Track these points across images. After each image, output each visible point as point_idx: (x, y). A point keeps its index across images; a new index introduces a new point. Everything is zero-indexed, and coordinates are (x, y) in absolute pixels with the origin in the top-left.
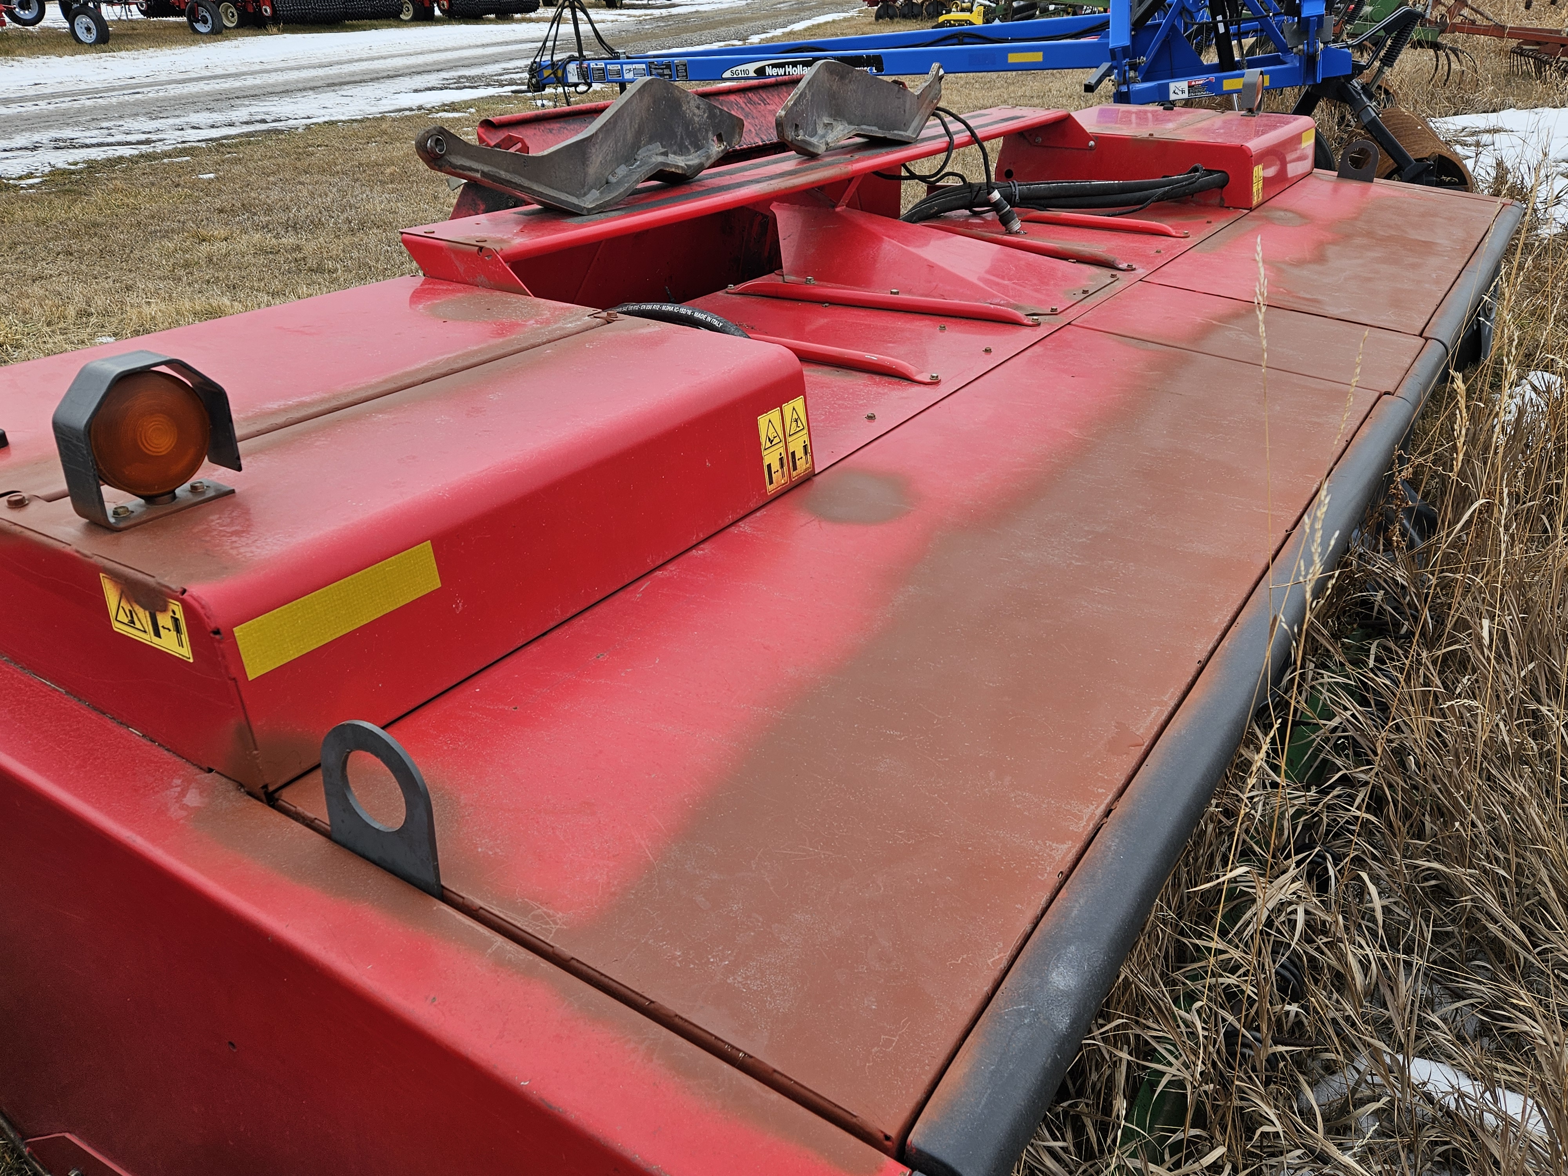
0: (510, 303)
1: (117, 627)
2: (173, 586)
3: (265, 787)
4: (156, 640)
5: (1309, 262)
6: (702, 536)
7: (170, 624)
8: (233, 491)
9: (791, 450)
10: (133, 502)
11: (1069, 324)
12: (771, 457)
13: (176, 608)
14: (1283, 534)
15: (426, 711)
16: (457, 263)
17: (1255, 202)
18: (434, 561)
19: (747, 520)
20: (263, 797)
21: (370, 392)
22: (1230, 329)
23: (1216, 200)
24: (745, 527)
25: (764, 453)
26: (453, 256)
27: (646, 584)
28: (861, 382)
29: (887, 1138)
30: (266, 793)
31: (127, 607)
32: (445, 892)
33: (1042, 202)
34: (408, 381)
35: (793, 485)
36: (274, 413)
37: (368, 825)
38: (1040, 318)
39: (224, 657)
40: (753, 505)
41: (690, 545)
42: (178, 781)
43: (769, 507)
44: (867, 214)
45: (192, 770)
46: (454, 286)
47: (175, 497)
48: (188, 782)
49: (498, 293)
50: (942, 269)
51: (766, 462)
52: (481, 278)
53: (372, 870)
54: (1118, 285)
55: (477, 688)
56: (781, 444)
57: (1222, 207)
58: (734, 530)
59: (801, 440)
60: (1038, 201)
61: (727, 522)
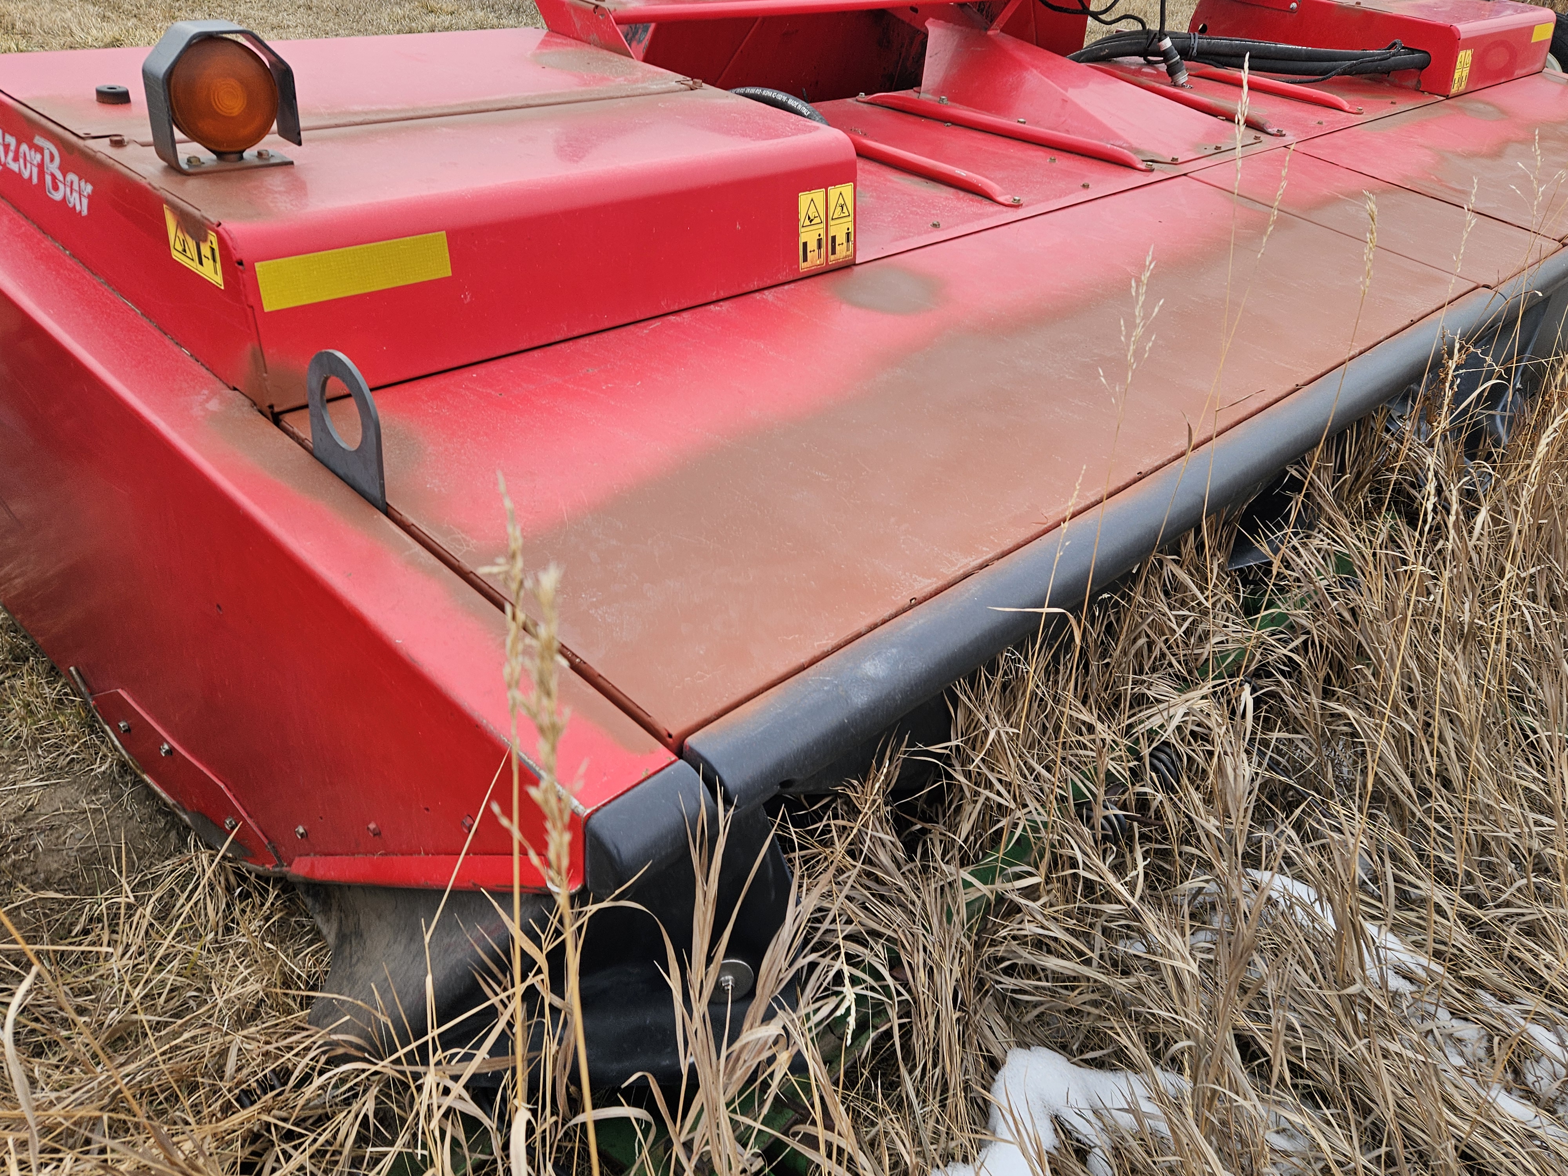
0: (611, 61)
1: (176, 256)
2: (212, 219)
3: (271, 407)
4: (199, 266)
5: (1483, 156)
6: (722, 294)
7: (209, 255)
8: (292, 163)
9: (831, 234)
10: (206, 156)
11: (1185, 175)
12: (808, 236)
13: (213, 237)
14: (1292, 386)
15: (423, 382)
16: (575, 19)
17: (1454, 90)
18: (447, 251)
19: (773, 290)
20: (270, 416)
21: (446, 111)
22: (1355, 205)
23: (1411, 83)
24: (768, 295)
25: (801, 230)
26: (572, 12)
27: (657, 323)
28: (944, 195)
29: (670, 736)
30: (272, 413)
31: (181, 237)
32: (390, 509)
33: (1222, 59)
34: (483, 107)
35: (828, 269)
36: (356, 113)
37: (337, 444)
38: (1155, 165)
39: (244, 286)
40: (782, 278)
41: (709, 300)
42: (206, 392)
43: (800, 283)
44: (1020, 41)
45: (220, 385)
46: (569, 41)
47: (242, 158)
48: (214, 393)
49: (605, 52)
50: (1075, 105)
51: (802, 239)
52: (594, 37)
53: (337, 482)
54: (1258, 147)
55: (475, 373)
56: (821, 226)
57: (1418, 90)
58: (758, 296)
59: (846, 226)
60: (1218, 58)
61: (752, 287)
